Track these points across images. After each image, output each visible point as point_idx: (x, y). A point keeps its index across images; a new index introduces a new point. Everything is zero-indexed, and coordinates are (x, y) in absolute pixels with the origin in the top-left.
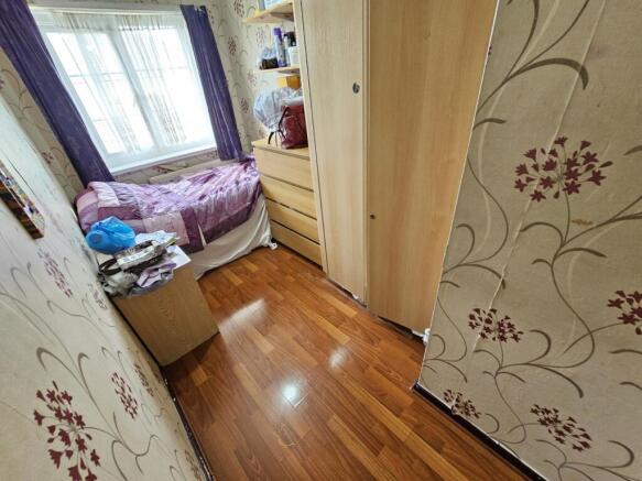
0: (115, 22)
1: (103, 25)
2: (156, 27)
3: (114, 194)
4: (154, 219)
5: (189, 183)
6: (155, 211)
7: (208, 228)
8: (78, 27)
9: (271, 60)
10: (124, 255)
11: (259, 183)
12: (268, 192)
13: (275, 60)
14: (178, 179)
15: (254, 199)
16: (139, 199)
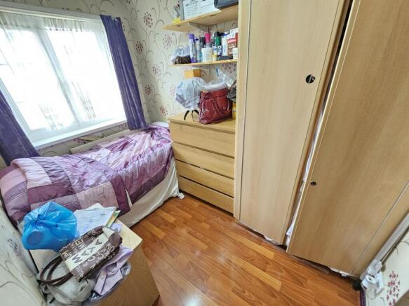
0: (42, 24)
1: (31, 24)
2: (79, 30)
3: (43, 171)
4: (86, 192)
5: (108, 151)
6: (86, 183)
7: (133, 190)
8: (6, 24)
9: (185, 57)
10: (71, 251)
11: (171, 149)
12: (178, 155)
13: (189, 57)
14: (97, 148)
15: (168, 161)
16: (69, 173)
